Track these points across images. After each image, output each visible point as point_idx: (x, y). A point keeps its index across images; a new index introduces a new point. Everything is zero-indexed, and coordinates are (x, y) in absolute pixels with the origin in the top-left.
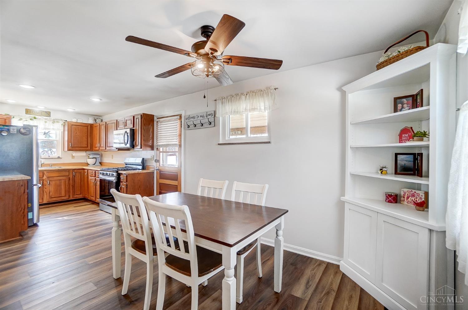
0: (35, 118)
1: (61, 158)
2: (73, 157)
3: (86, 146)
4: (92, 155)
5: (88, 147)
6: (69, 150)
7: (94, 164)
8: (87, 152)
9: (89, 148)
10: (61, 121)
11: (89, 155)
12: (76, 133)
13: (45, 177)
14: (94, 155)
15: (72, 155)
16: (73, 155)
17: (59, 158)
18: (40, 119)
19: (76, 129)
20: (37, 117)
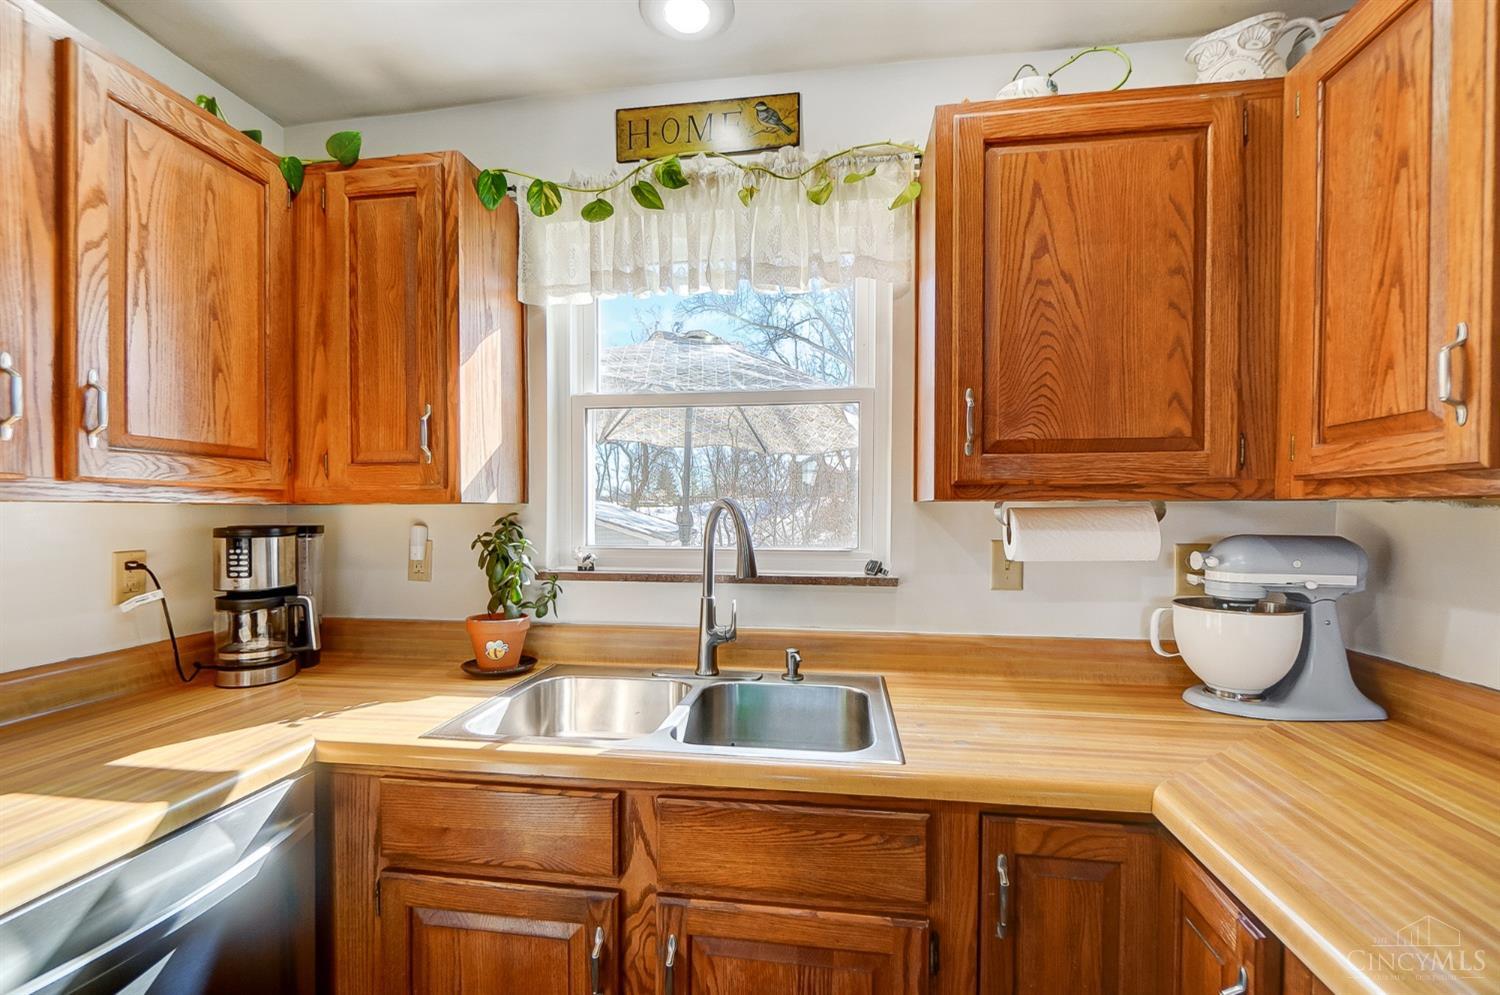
0: (674, 178)
1: (894, 582)
2: (1010, 575)
3: (1181, 424)
4: (1237, 555)
5: (1197, 439)
6: (956, 487)
7: (1274, 693)
8: (1173, 509)
9: (1219, 449)
10: (895, 168)
11: (1196, 560)
12: (1042, 248)
13: (640, 877)
14: (1272, 555)
15: (998, 543)
16: (1011, 552)
17: (876, 576)
18: (713, 180)
19: (1037, 190)
20: (686, 167)
